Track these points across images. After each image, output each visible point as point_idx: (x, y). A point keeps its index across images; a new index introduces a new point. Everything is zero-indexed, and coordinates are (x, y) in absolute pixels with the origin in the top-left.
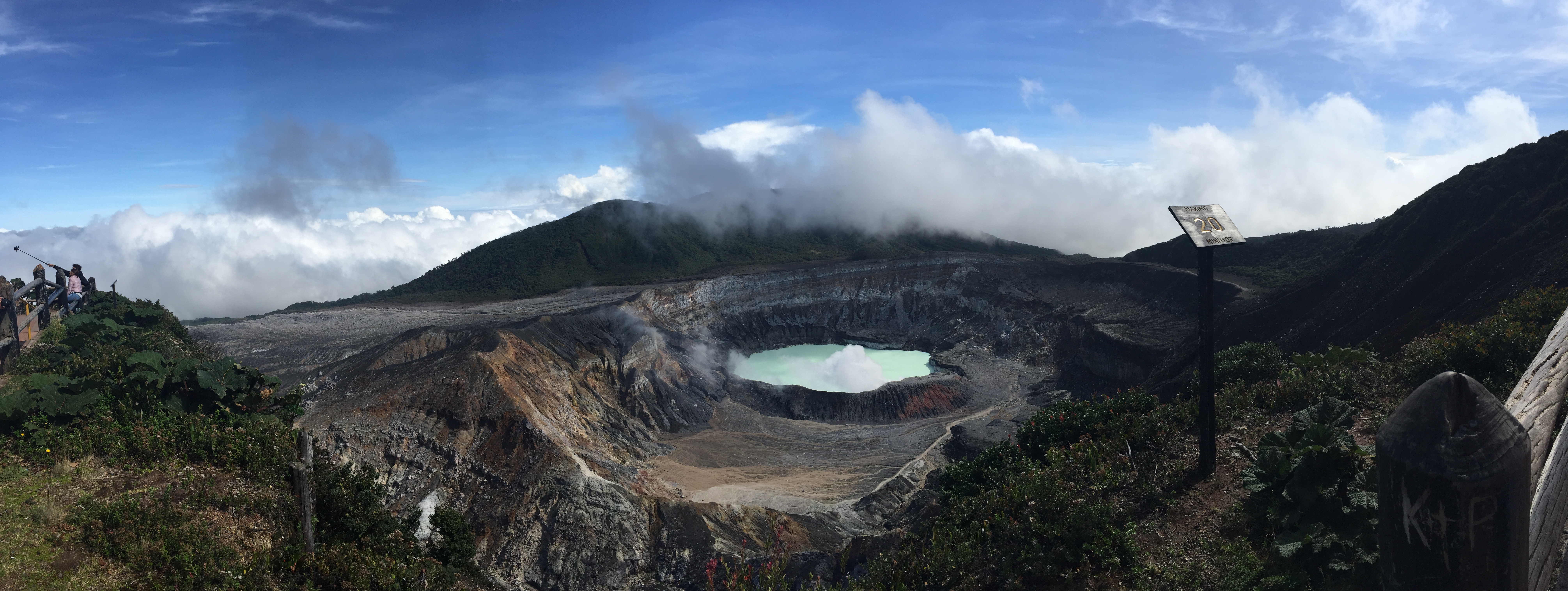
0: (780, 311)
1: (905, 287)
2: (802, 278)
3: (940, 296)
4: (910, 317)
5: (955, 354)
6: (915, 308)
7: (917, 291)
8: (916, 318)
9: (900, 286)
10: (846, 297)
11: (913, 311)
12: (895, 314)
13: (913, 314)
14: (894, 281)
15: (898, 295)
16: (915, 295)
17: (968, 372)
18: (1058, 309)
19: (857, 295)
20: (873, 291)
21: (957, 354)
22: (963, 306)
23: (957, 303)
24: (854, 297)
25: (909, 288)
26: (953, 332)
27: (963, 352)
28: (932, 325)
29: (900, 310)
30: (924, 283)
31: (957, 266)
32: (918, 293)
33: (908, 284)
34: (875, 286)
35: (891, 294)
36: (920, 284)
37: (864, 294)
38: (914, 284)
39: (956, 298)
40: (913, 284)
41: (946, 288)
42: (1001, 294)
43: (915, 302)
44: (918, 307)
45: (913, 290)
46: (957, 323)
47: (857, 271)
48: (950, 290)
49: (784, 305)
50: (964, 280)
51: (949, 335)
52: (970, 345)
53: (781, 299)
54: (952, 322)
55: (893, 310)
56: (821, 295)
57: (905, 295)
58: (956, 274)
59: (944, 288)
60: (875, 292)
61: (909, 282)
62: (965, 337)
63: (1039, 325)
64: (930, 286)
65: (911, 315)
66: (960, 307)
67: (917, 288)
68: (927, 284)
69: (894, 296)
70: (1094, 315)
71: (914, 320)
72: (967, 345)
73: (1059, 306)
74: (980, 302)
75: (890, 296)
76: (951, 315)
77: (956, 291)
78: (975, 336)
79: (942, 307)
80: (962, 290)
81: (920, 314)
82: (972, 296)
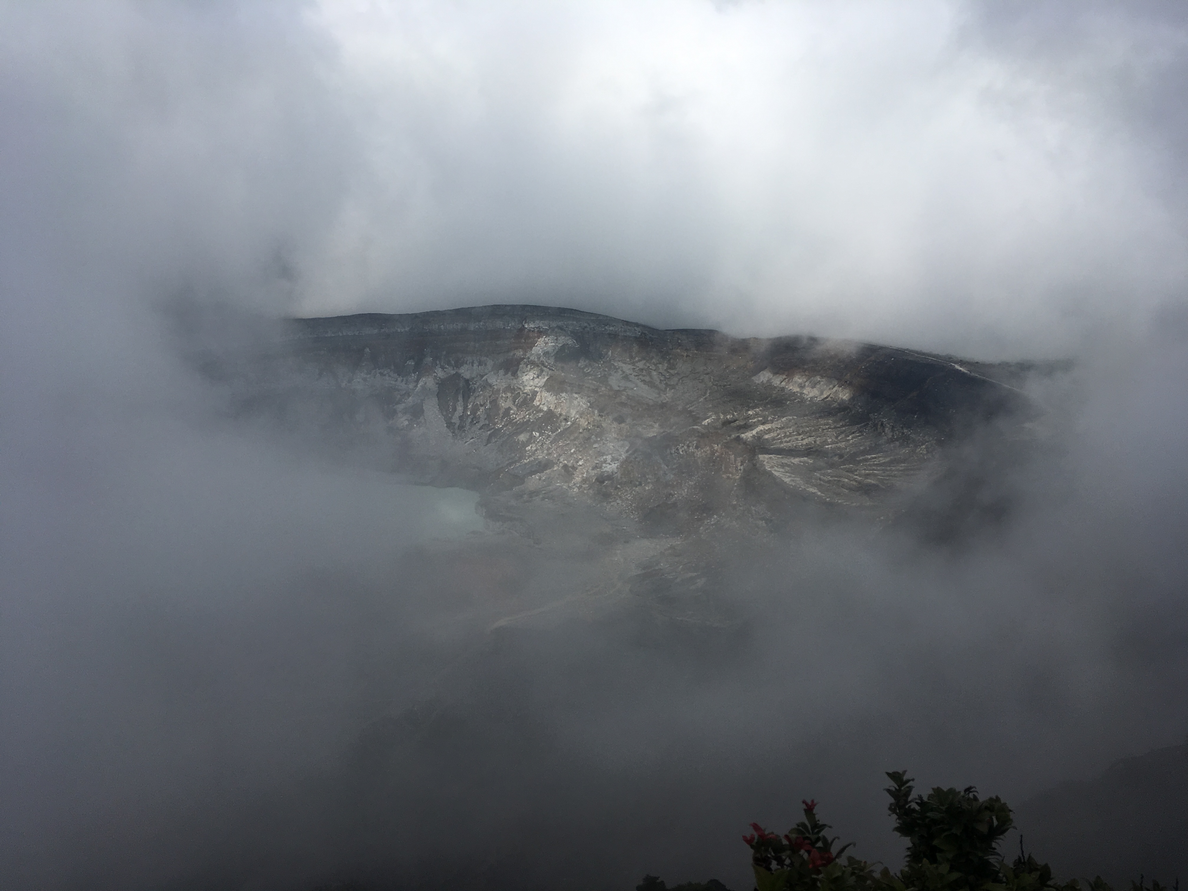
1: (443, 368)
4: (450, 425)
6: (460, 408)
7: (467, 375)
8: (461, 427)
9: (434, 365)
11: (457, 415)
13: (455, 420)
14: (422, 356)
15: (429, 383)
16: (461, 384)
18: (705, 422)
20: (381, 374)
22: (545, 409)
23: (536, 403)
25: (451, 371)
26: (521, 458)
28: (488, 441)
30: (480, 364)
31: (537, 334)
32: (467, 381)
33: (449, 363)
34: (386, 365)
35: (417, 381)
36: (473, 363)
37: (365, 380)
38: (462, 364)
39: (535, 393)
40: (458, 364)
41: (519, 373)
45: (458, 376)
46: (531, 440)
47: (350, 333)
48: (525, 378)
50: (551, 361)
51: (514, 462)
52: (549, 481)
54: (523, 437)
57: (442, 384)
58: (538, 348)
60: (385, 375)
61: (451, 359)
62: (543, 466)
63: (668, 451)
64: (490, 369)
65: (453, 421)
66: (541, 411)
67: (465, 372)
68: (486, 365)
69: (421, 384)
70: (766, 437)
71: (456, 431)
72: (544, 481)
73: (708, 418)
74: (576, 402)
75: (414, 384)
76: (524, 423)
77: (536, 380)
78: (561, 465)
79: (509, 409)
80: (546, 378)
81: (470, 420)
82: (562, 392)
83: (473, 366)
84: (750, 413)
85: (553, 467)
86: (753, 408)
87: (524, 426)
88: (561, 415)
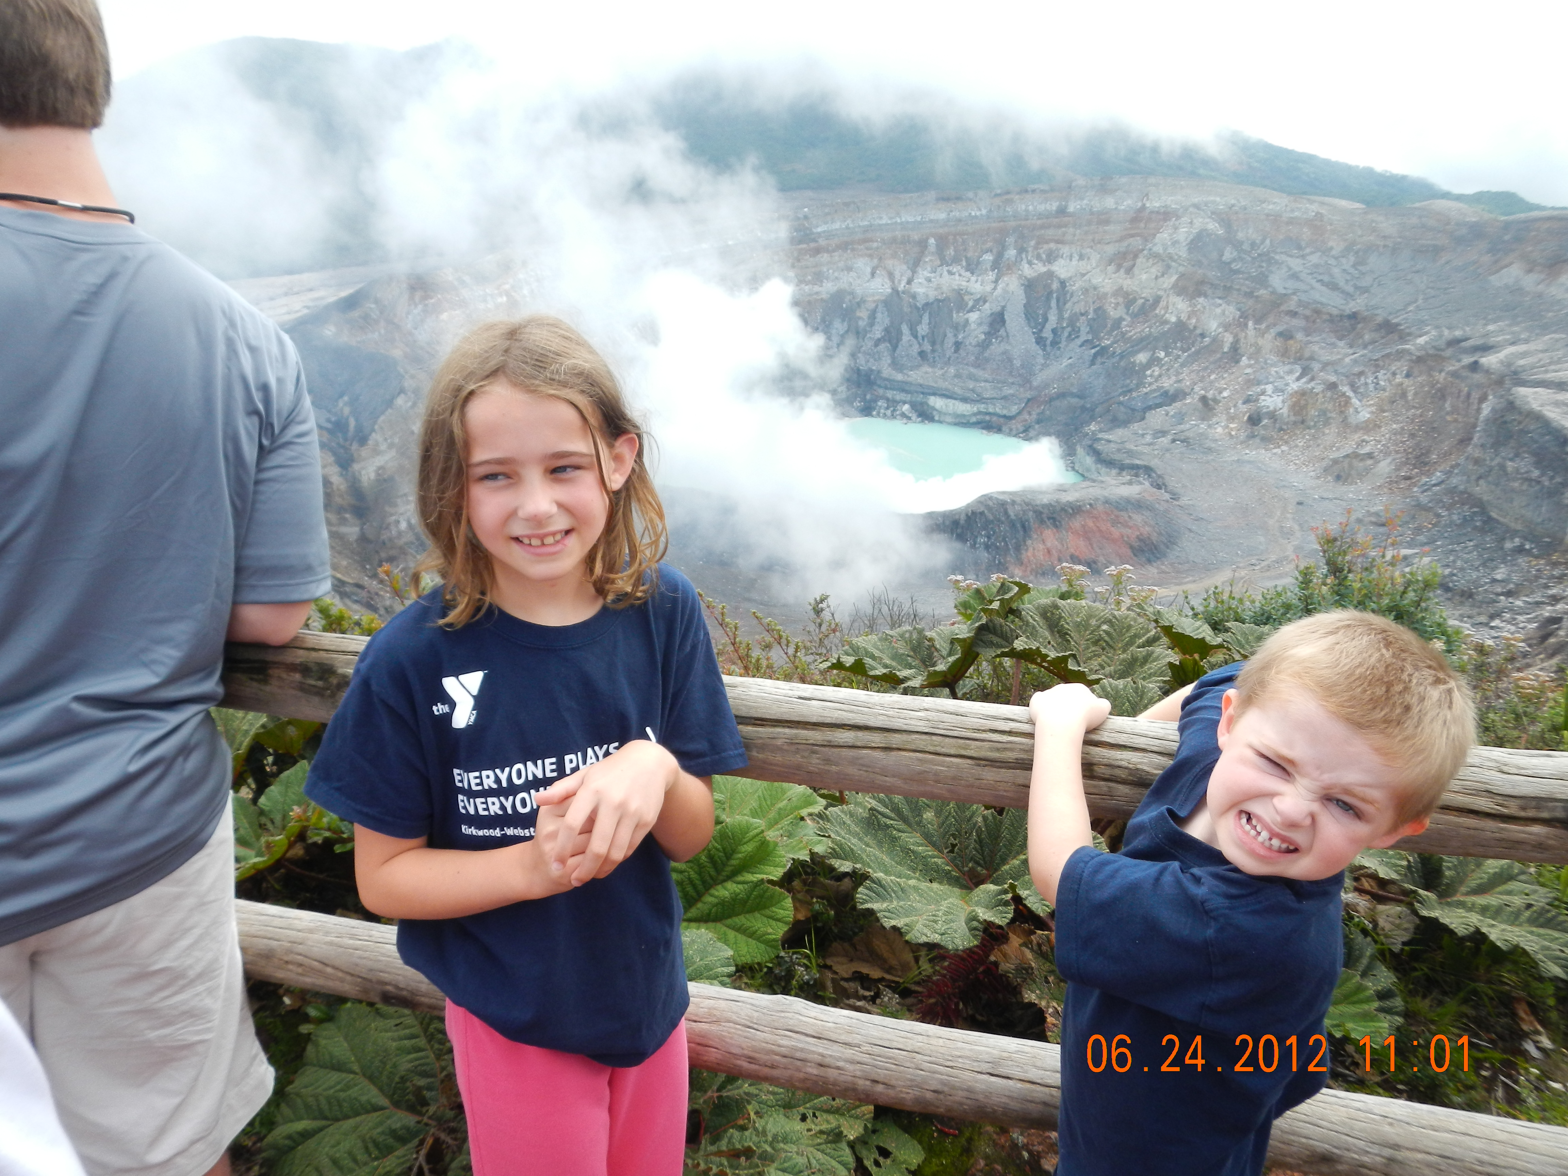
1: (1030, 263)
3: (1119, 291)
4: (1040, 341)
5: (1143, 435)
6: (1053, 318)
7: (1062, 275)
8: (1055, 343)
9: (1018, 260)
10: (880, 287)
11: (1049, 326)
12: (1002, 332)
13: (1047, 334)
14: (1003, 248)
15: (1012, 285)
16: (1055, 286)
17: (1172, 482)
18: (1421, 341)
19: (909, 282)
20: (950, 273)
21: (1148, 439)
22: (1173, 319)
23: (1160, 311)
24: (901, 288)
25: (1041, 268)
26: (1137, 386)
27: (1164, 433)
28: (1093, 363)
29: (1015, 322)
30: (1081, 257)
31: (1166, 215)
32: (1062, 281)
33: (1039, 257)
34: (956, 260)
35: (996, 282)
36: (1071, 257)
37: (929, 280)
38: (1056, 258)
39: (1159, 299)
40: (1051, 258)
41: (1136, 270)
42: (1273, 293)
43: (1053, 303)
44: (1061, 318)
45: (1050, 274)
46: (1153, 361)
47: (911, 219)
48: (1144, 277)
50: (1184, 253)
51: (1130, 391)
52: (1181, 418)
54: (1142, 357)
55: (998, 320)
57: (1030, 286)
58: (1164, 236)
59: (1129, 271)
60: (954, 274)
61: (1041, 251)
62: (1169, 398)
63: (1362, 379)
64: (1095, 264)
65: (1044, 335)
66: (1166, 322)
67: (1062, 269)
68: (1089, 258)
69: (1001, 286)
70: (1522, 362)
71: (1048, 348)
72: (1172, 416)
73: (1426, 333)
74: (1218, 311)
75: (993, 286)
76: (1142, 340)
77: (1161, 280)
78: (1197, 397)
79: (1121, 319)
80: (1174, 278)
81: (1066, 334)
82: (1199, 295)
83: (1071, 260)
84: (1491, 328)
85: (1185, 399)
86: (1495, 321)
87: (1144, 343)
88: (1195, 328)
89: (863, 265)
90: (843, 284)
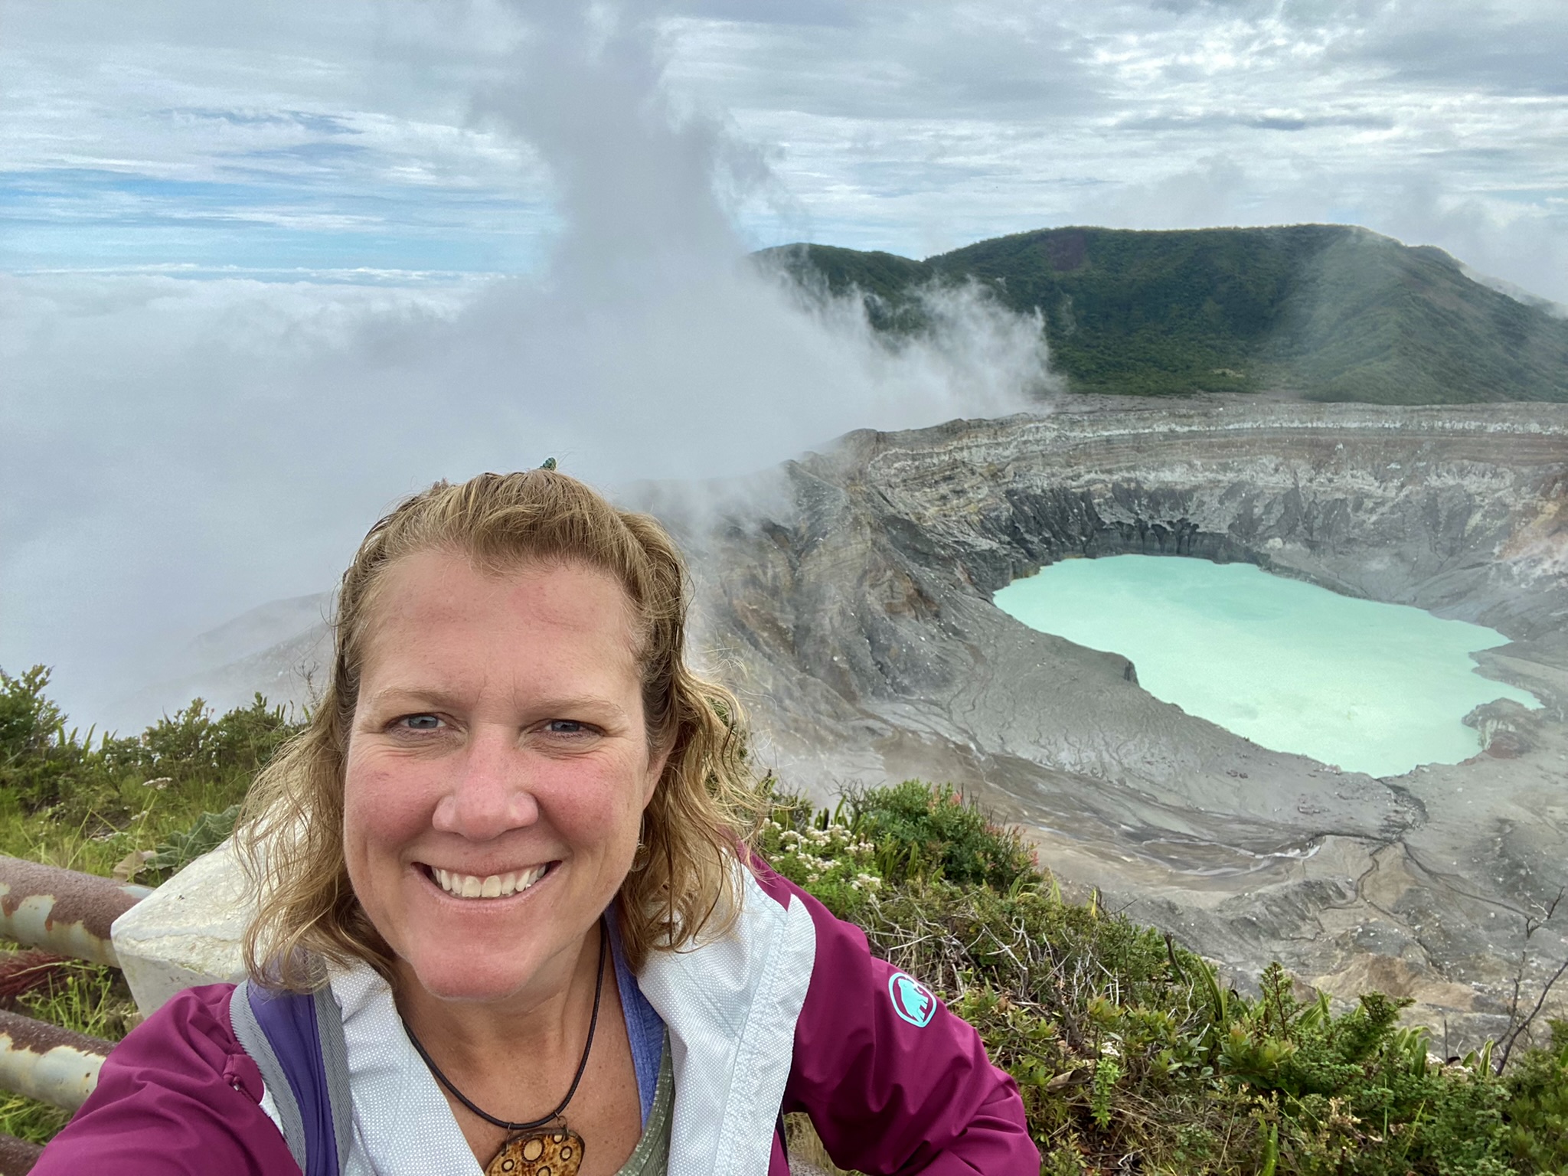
0: (1125, 496)
1: (1439, 475)
2: (1186, 429)
8: (1453, 552)
9: (1426, 471)
10: (1282, 481)
11: (1449, 535)
14: (1414, 458)
15: (1416, 493)
16: (1461, 498)
19: (1311, 480)
20: (1353, 476)
24: (1302, 484)
25: (1451, 481)
30: (1495, 475)
33: (1449, 471)
34: (1362, 466)
35: (1399, 488)
37: (1330, 481)
38: (1467, 474)
40: (1463, 473)
45: (1459, 488)
47: (1321, 426)
49: (1138, 482)
53: (1133, 468)
56: (1225, 468)
57: (1433, 496)
60: (1357, 477)
61: (1453, 466)
64: (1508, 484)
67: (1473, 484)
68: (1503, 478)
69: (1405, 492)
71: (1446, 556)
75: (1396, 492)
83: (1483, 476)
89: (1269, 461)
90: (1245, 476)
